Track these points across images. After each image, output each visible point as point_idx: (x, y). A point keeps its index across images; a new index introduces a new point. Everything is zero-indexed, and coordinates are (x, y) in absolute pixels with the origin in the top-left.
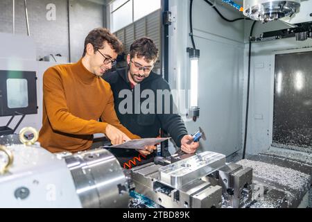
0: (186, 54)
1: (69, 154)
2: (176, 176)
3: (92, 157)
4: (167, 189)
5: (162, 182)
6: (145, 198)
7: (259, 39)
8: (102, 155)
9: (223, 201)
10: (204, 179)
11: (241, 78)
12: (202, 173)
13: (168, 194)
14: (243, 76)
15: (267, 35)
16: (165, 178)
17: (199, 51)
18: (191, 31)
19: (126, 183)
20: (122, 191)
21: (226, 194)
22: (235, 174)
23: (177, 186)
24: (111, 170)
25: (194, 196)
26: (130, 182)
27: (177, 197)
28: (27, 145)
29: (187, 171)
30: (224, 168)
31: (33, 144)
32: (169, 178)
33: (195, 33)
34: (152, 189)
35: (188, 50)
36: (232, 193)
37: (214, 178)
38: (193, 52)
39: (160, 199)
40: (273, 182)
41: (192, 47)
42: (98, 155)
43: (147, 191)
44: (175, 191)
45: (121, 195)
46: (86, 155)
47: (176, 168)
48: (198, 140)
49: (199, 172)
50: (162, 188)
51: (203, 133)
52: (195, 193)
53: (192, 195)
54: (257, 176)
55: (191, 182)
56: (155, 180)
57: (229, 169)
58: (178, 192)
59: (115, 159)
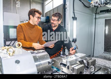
0: (72, 19)
1: (32, 51)
2: (68, 61)
3: (39, 52)
4: (65, 65)
5: (63, 63)
6: (57, 69)
7: (98, 13)
8: (43, 52)
9: (85, 70)
10: (78, 62)
11: (92, 28)
12: (77, 60)
13: (65, 67)
14: (93, 27)
15: (101, 11)
16: (64, 61)
17: (76, 18)
18: (74, 11)
19: (51, 61)
20: (49, 64)
21: (86, 68)
22: (89, 61)
23: (68, 64)
24: (46, 57)
25: (74, 68)
26: (52, 61)
27: (68, 68)
28: (18, 48)
29: (72, 59)
30: (85, 59)
31: (20, 48)
32: (66, 61)
33: (75, 11)
34: (60, 65)
35: (73, 17)
36: (88, 68)
37: (82, 62)
38: (74, 18)
39: (62, 69)
40: (104, 66)
41: (74, 16)
42: (41, 52)
43: (58, 66)
44: (68, 66)
45: (49, 65)
46: (37, 52)
47: (68, 58)
48: (75, 49)
49: (76, 60)
50: (63, 65)
51: (77, 47)
52: (75, 67)
53: (74, 67)
54: (98, 63)
55: (73, 63)
56: (61, 62)
57: (87, 59)
58: (69, 66)
59: (47, 53)
